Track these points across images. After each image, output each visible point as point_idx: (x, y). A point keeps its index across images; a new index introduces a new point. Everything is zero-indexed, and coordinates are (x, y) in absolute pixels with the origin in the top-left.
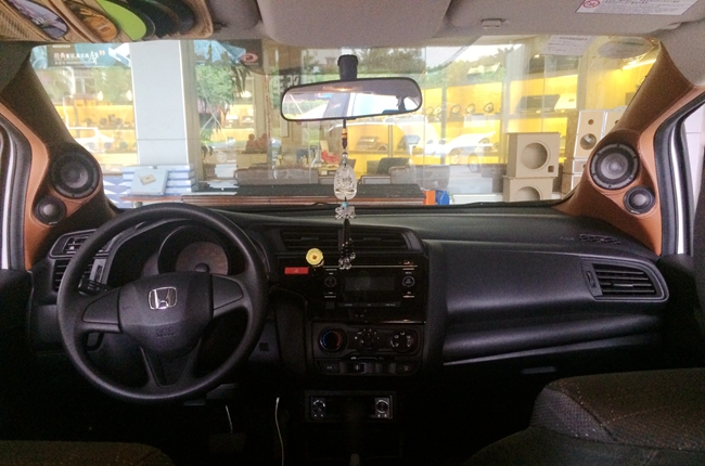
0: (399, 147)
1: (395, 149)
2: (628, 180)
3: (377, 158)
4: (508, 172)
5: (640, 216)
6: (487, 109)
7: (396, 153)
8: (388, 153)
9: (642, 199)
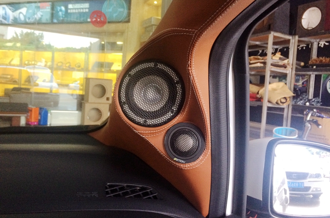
0: (26, 81)
1: (23, 82)
2: (170, 114)
3: (11, 87)
4: (85, 99)
5: (186, 166)
6: (77, 66)
7: (23, 85)
8: (18, 84)
9: (188, 142)
